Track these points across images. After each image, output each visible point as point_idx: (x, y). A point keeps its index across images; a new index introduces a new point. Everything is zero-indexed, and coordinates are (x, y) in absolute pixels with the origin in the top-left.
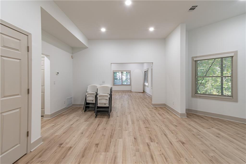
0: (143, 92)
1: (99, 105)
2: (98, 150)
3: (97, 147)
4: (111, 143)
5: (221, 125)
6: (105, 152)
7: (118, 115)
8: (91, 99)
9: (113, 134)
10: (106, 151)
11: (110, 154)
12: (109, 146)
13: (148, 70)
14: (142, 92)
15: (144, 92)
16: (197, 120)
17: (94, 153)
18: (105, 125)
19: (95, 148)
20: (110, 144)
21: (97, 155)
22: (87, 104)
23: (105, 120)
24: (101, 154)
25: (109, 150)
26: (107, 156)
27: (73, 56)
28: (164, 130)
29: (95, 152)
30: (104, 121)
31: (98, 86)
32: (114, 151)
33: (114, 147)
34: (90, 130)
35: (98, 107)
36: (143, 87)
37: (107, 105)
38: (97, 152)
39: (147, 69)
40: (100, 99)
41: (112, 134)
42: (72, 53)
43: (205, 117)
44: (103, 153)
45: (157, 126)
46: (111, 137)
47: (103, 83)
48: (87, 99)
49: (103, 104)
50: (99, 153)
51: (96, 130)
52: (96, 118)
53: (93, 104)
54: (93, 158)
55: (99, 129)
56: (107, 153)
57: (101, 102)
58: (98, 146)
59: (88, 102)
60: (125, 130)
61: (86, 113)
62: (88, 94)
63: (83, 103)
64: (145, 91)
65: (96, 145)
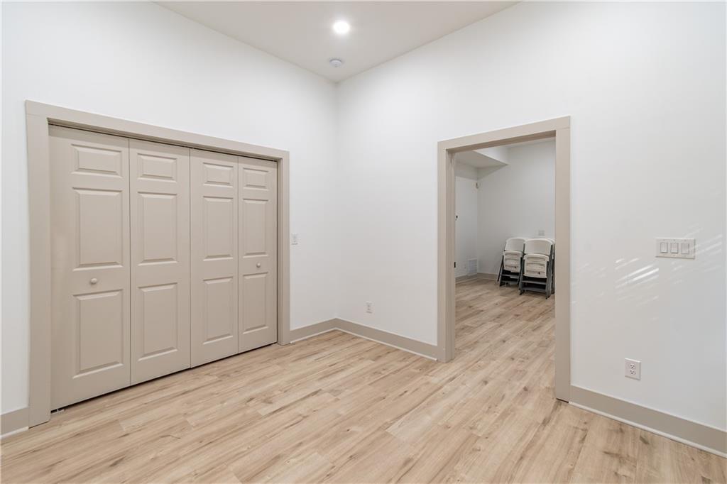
1: (526, 274)
8: (512, 265)
22: (505, 272)
27: (479, 184)
31: (527, 240)
35: (525, 278)
37: (544, 276)
40: (530, 264)
42: (478, 179)
47: (540, 235)
48: (505, 263)
49: (534, 272)
53: (516, 274)
57: (531, 268)
59: (505, 269)
61: (503, 287)
62: (506, 254)
63: (497, 272)
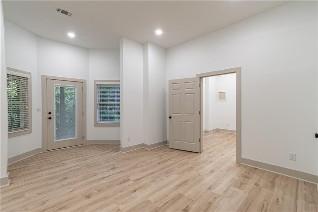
2: (190, 202)
3: (188, 207)
4: (167, 202)
6: (183, 195)
10: (181, 195)
11: (180, 191)
12: (173, 199)
17: (196, 201)
19: (191, 206)
20: (169, 200)
21: (193, 197)
24: (189, 195)
25: (177, 195)
26: (185, 190)
29: (194, 201)
32: (173, 191)
33: (169, 195)
38: (191, 200)
44: (186, 195)
50: (190, 198)
54: (199, 195)
56: (182, 193)
58: (185, 206)
65: (188, 211)
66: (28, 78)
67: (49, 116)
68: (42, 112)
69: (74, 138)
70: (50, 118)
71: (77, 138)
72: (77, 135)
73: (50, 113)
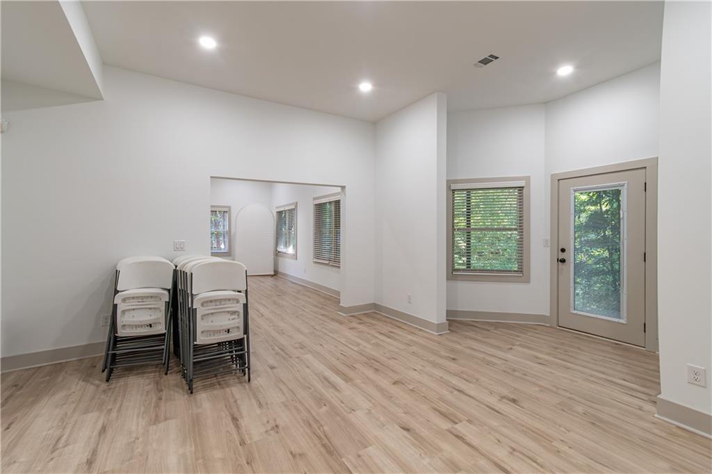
0: (273, 273)
1: (202, 340)
5: (518, 336)
7: (272, 362)
8: (140, 319)
9: (323, 436)
13: (296, 206)
14: (272, 276)
15: (276, 274)
16: (471, 334)
18: (258, 411)
23: (236, 391)
28: (441, 378)
30: (237, 396)
34: (218, 455)
35: (199, 349)
36: (274, 259)
39: (292, 204)
40: (208, 314)
41: (319, 438)
43: (476, 324)
45: (415, 370)
46: (330, 453)
48: (120, 320)
49: (219, 331)
51: (243, 443)
52: (192, 393)
55: (256, 438)
57: (213, 324)
59: (122, 333)
60: (349, 411)
62: (124, 300)
64: (280, 270)
66: (523, 187)
67: (562, 256)
68: (551, 246)
69: (616, 320)
70: (563, 261)
71: (625, 322)
72: (625, 315)
73: (563, 250)
